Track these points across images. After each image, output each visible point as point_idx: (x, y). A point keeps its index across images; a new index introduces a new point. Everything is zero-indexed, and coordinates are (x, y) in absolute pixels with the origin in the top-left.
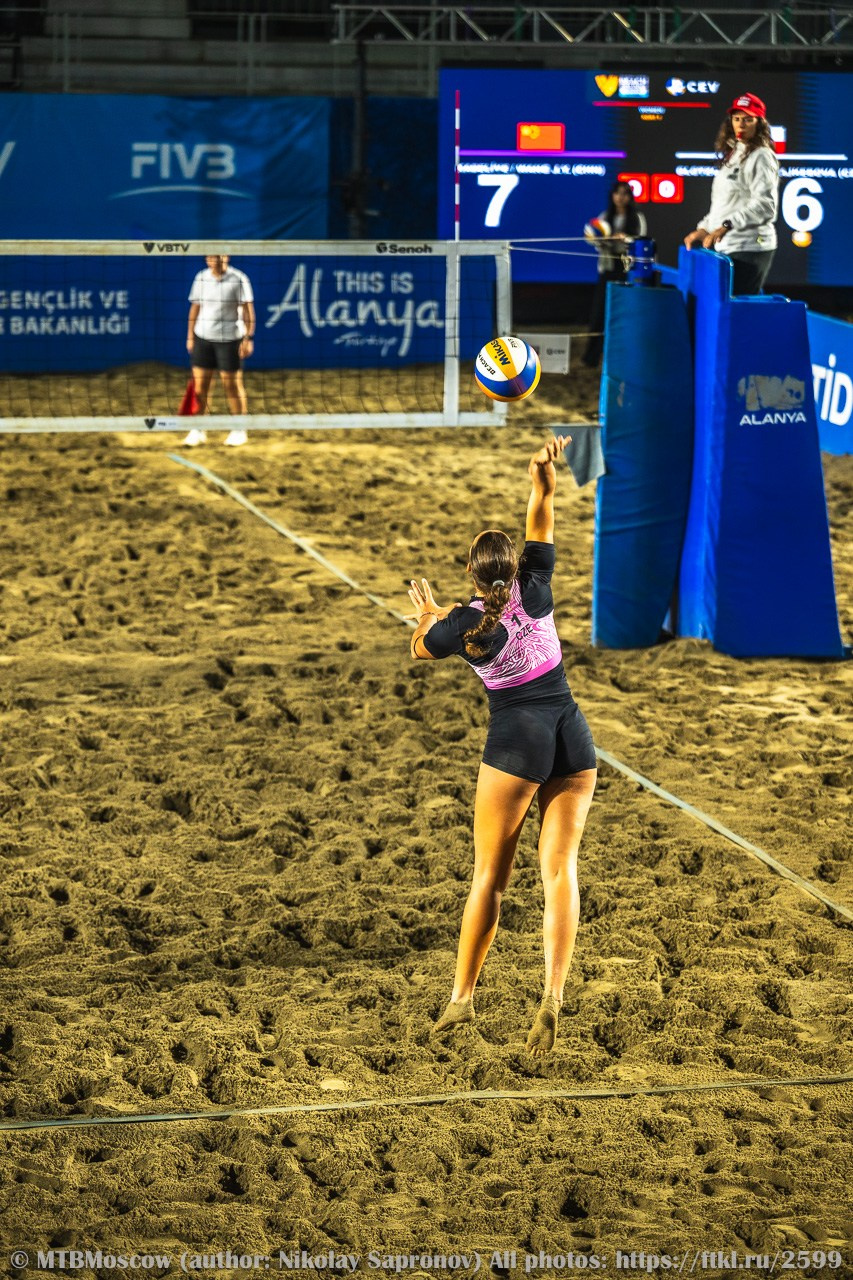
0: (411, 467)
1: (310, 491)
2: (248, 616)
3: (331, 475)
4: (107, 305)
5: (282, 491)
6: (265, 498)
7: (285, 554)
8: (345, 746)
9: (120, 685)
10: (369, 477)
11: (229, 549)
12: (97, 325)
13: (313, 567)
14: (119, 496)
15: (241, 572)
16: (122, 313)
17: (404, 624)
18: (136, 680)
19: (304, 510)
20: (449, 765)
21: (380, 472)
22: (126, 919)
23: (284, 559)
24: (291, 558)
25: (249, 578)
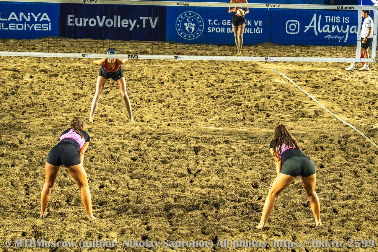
0: (346, 75)
1: (315, 82)
2: (295, 119)
3: (322, 77)
4: (256, 25)
5: (306, 82)
6: (301, 83)
7: (307, 100)
8: (322, 158)
9: (255, 138)
10: (333, 78)
11: (289, 98)
12: (253, 31)
13: (315, 104)
14: (257, 82)
15: (293, 105)
16: (260, 27)
17: (342, 122)
18: (259, 136)
19: (313, 87)
20: (353, 165)
21: (337, 77)
22: (253, 207)
23: (306, 102)
24: (309, 101)
25: (295, 107)
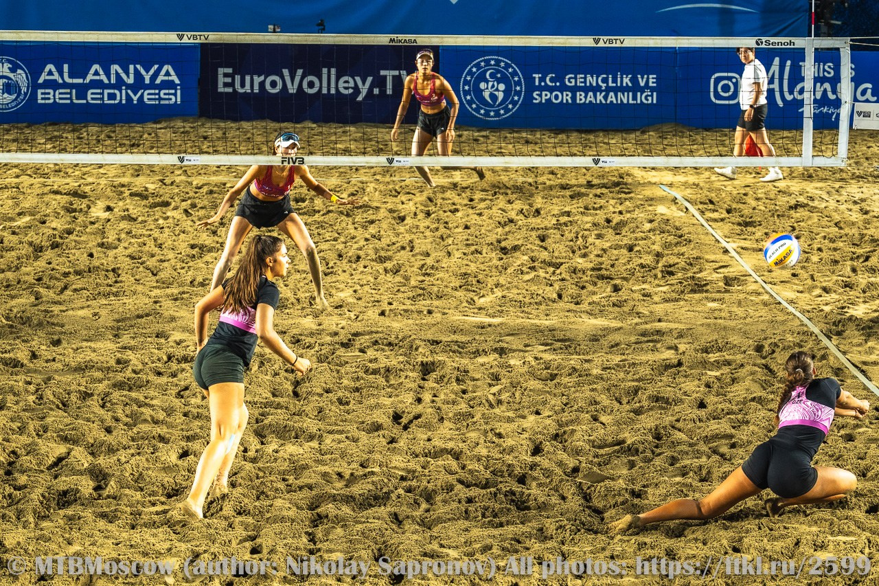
0: (825, 196)
1: (746, 212)
2: (674, 295)
3: (767, 201)
4: (642, 84)
5: (729, 211)
6: (715, 215)
7: (714, 254)
8: (707, 385)
9: (569, 340)
10: (793, 202)
11: (676, 250)
12: (635, 98)
13: (731, 263)
14: (614, 213)
15: (679, 266)
16: (652, 90)
17: (780, 303)
18: (580, 337)
19: (739, 224)
21: (802, 199)
23: (712, 257)
24: (720, 256)
25: (684, 269)
